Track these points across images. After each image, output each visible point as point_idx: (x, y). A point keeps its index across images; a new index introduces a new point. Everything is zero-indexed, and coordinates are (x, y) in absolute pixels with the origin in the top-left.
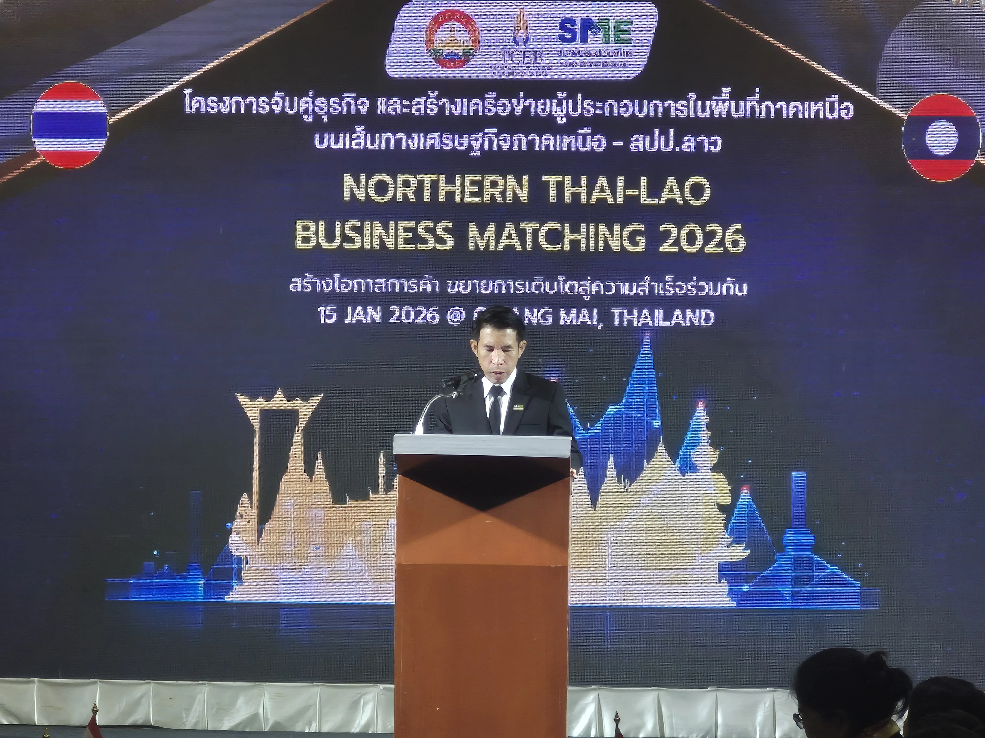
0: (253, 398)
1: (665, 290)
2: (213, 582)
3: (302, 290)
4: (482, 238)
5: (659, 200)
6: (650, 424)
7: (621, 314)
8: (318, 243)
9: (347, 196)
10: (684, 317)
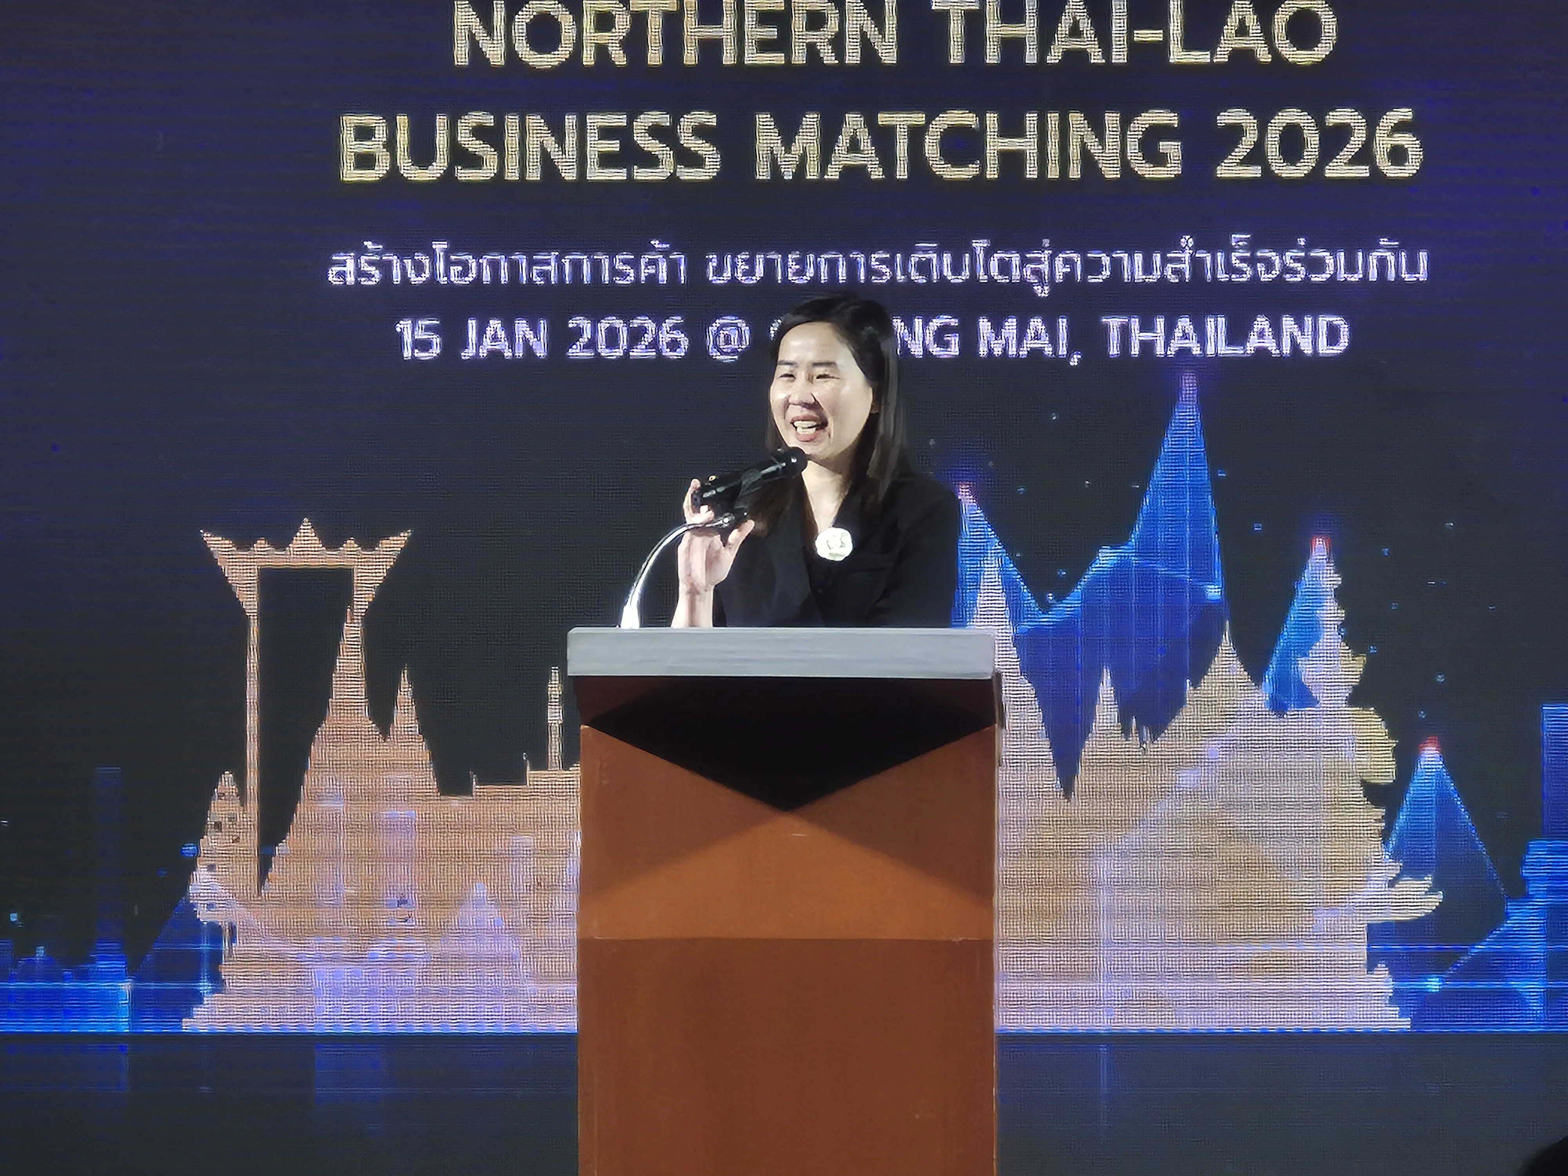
0: (244, 543)
1: (1230, 268)
2: (153, 986)
3: (357, 283)
4: (788, 150)
5: (1212, 55)
6: (1198, 594)
7: (1125, 331)
8: (394, 168)
9: (461, 55)
10: (1277, 334)
